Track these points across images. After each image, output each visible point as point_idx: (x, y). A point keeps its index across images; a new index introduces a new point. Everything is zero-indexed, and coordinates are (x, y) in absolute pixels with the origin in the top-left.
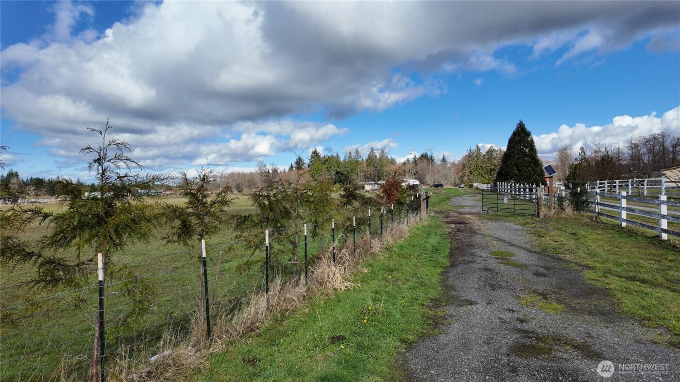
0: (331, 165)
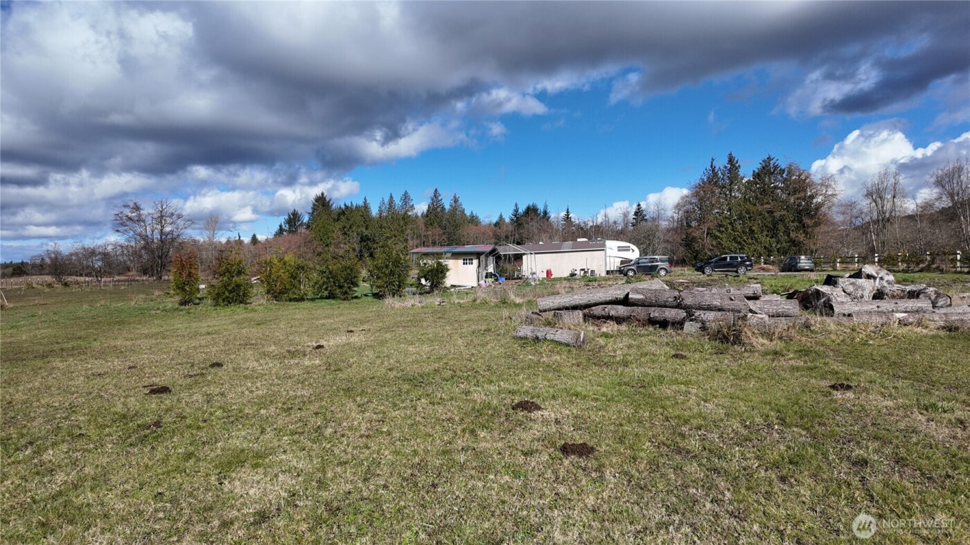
0: (350, 222)
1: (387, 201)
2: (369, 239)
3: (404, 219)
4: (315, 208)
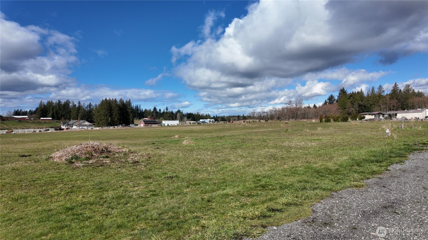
0: (354, 99)
1: (371, 90)
4: (340, 94)
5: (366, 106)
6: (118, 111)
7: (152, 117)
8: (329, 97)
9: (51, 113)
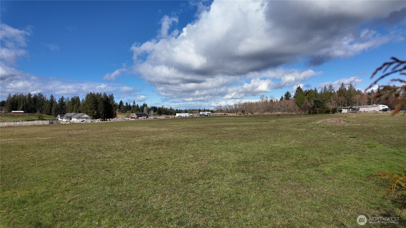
0: (310, 96)
1: (324, 89)
2: (317, 101)
3: (330, 94)
4: (297, 91)
5: (320, 101)
6: (103, 104)
7: (120, 110)
8: (286, 93)
9: (21, 106)
